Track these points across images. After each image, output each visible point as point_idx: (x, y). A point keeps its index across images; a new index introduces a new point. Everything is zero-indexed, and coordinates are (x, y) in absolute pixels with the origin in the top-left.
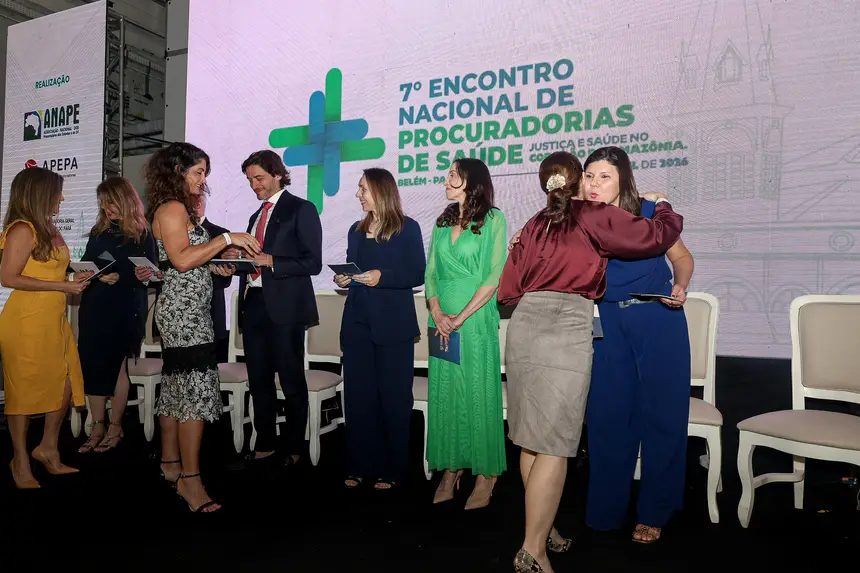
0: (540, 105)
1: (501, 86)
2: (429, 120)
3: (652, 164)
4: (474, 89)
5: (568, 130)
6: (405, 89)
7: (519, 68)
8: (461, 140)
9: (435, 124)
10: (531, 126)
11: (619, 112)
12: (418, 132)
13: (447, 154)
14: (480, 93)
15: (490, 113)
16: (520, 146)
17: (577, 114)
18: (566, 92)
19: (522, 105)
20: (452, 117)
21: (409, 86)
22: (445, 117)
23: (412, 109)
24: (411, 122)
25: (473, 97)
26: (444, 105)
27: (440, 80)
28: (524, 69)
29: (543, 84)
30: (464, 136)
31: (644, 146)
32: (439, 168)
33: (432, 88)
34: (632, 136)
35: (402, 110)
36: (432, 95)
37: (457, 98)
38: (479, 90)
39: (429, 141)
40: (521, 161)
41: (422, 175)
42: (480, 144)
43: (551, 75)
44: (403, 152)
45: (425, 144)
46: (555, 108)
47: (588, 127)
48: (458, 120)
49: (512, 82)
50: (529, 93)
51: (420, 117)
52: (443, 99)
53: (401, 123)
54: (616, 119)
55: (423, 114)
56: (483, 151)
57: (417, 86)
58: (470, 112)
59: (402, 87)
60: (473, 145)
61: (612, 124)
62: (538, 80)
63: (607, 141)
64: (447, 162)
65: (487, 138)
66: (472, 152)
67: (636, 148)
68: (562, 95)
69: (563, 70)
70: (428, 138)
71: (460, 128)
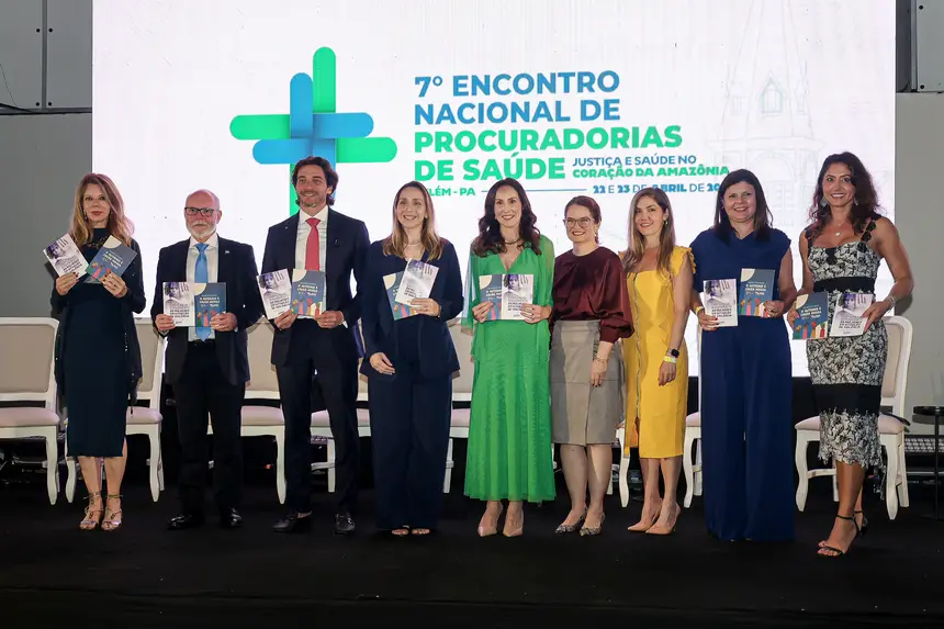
0: (584, 117)
1: (540, 91)
2: (453, 121)
3: (699, 187)
4: (508, 91)
5: (614, 146)
6: (422, 83)
7: (560, 75)
8: (492, 148)
9: (460, 127)
10: (574, 139)
11: (668, 132)
12: (439, 135)
13: (476, 162)
14: (514, 97)
15: (526, 119)
16: (562, 160)
17: (624, 131)
18: (612, 106)
19: (563, 115)
20: (481, 121)
21: (427, 80)
22: (472, 120)
23: (431, 107)
24: (430, 121)
25: (507, 100)
26: (472, 106)
27: (466, 78)
28: (567, 76)
29: (586, 95)
30: (497, 144)
31: (692, 169)
32: (466, 177)
33: (456, 86)
34: (680, 158)
35: (419, 109)
36: (456, 93)
37: (488, 100)
38: (513, 92)
39: (453, 146)
40: (563, 176)
41: (445, 184)
42: (514, 155)
43: (595, 86)
44: (422, 156)
45: (449, 150)
46: (600, 122)
47: (635, 145)
48: (488, 125)
49: (552, 89)
50: (571, 102)
51: (441, 118)
52: (469, 99)
53: (418, 122)
54: (664, 139)
55: (446, 114)
56: (519, 162)
57: (438, 81)
58: (503, 119)
59: (418, 80)
60: (508, 155)
61: (660, 145)
62: (580, 90)
63: (655, 160)
64: (477, 173)
65: (523, 148)
66: (507, 162)
67: (684, 172)
68: (607, 109)
69: (608, 82)
70: (453, 143)
71: (492, 134)
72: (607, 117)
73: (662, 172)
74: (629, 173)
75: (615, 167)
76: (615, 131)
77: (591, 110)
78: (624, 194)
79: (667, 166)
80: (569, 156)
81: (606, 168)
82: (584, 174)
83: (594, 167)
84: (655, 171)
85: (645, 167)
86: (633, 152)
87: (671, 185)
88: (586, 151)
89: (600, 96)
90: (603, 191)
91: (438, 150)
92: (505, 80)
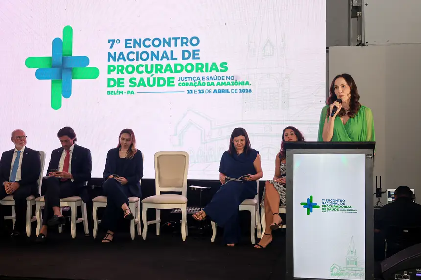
0: (183, 58)
1: (164, 46)
2: (125, 60)
3: (235, 91)
4: (150, 46)
5: (197, 71)
6: (111, 42)
7: (173, 38)
8: (142, 72)
9: (128, 62)
10: (179, 68)
11: (221, 65)
12: (118, 66)
13: (135, 79)
14: (152, 49)
15: (158, 59)
16: (173, 78)
17: (202, 64)
18: (196, 53)
19: (174, 57)
20: (137, 60)
21: (113, 41)
22: (133, 59)
23: (115, 53)
24: (114, 60)
25: (149, 50)
26: (133, 53)
27: (131, 40)
28: (176, 39)
29: (185, 48)
30: (144, 71)
31: (232, 82)
32: (130, 86)
33: (126, 44)
34: (227, 77)
35: (109, 54)
36: (126, 47)
37: (140, 50)
38: (152, 46)
39: (124, 71)
40: (174, 85)
41: (121, 89)
42: (151, 76)
43: (189, 44)
44: (110, 76)
45: (123, 73)
46: (191, 60)
47: (207, 71)
48: (140, 62)
50: (178, 51)
51: (119, 58)
52: (132, 50)
53: (109, 60)
54: (220, 68)
55: (121, 57)
56: (154, 79)
57: (118, 41)
58: (147, 58)
59: (109, 41)
60: (149, 75)
61: (218, 71)
62: (182, 45)
63: (215, 78)
64: (135, 83)
65: (156, 72)
66: (149, 79)
67: (228, 84)
68: (194, 54)
69: (195, 41)
70: (125, 70)
71: (142, 66)
72: (194, 58)
73: (218, 84)
74: (204, 84)
75: (197, 81)
76: (197, 64)
77: (186, 54)
78: (201, 94)
79: (221, 81)
80: (177, 76)
81: (193, 82)
82: (184, 85)
83: (188, 81)
84: (216, 83)
85: (211, 81)
86: (205, 74)
87: (222, 90)
88: (184, 74)
89: (191, 48)
90: (192, 93)
91: (118, 73)
92: (148, 41)
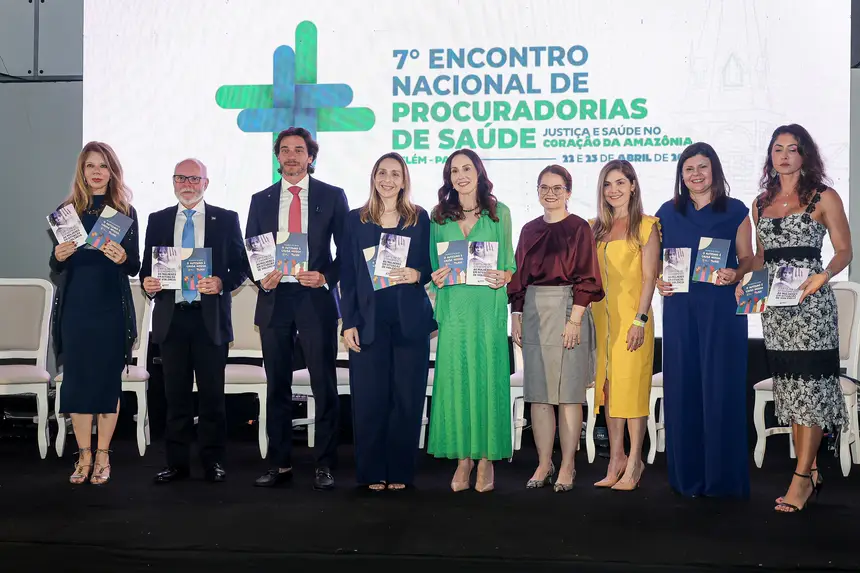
0: (554, 89)
1: (512, 65)
2: (429, 93)
3: (664, 158)
4: (482, 64)
5: (583, 117)
6: (400, 56)
7: (531, 49)
8: (467, 118)
9: (436, 98)
10: (544, 110)
11: (634, 104)
12: (416, 105)
13: (451, 132)
14: (487, 70)
15: (499, 91)
16: (533, 131)
17: (593, 103)
18: (581, 79)
19: (534, 87)
20: (456, 92)
21: (404, 53)
22: (448, 92)
23: (408, 79)
24: (407, 92)
25: (481, 73)
26: (448, 78)
27: (442, 51)
28: (537, 50)
29: (556, 68)
30: (471, 115)
31: (657, 140)
32: (441, 146)
33: (432, 59)
34: (645, 129)
35: (396, 81)
36: (432, 66)
37: (462, 73)
38: (487, 65)
39: (429, 116)
40: (534, 146)
41: (421, 153)
42: (486, 126)
44: (398, 126)
45: (425, 120)
46: (570, 94)
47: (603, 116)
48: (462, 96)
49: (524, 63)
50: (542, 76)
51: (417, 89)
52: (445, 71)
53: (395, 93)
54: (630, 111)
55: (422, 86)
56: (492, 132)
57: (415, 54)
58: (478, 89)
59: (396, 53)
60: (481, 125)
61: (626, 116)
62: (551, 64)
63: (622, 132)
64: (451, 141)
65: (496, 118)
66: (480, 132)
67: (649, 141)
68: (577, 82)
69: (577, 56)
70: (429, 113)
71: (466, 105)
72: (576, 90)
73: (628, 142)
74: (597, 143)
75: (583, 138)
76: (583, 103)
77: (560, 83)
78: (591, 163)
79: (632, 137)
80: (540, 126)
81: (575, 138)
82: (554, 144)
83: (563, 137)
84: (622, 142)
85: (612, 137)
86: (600, 124)
87: (636, 156)
88: (556, 122)
89: (570, 70)
90: (572, 160)
91: (414, 119)
92: (479, 54)
